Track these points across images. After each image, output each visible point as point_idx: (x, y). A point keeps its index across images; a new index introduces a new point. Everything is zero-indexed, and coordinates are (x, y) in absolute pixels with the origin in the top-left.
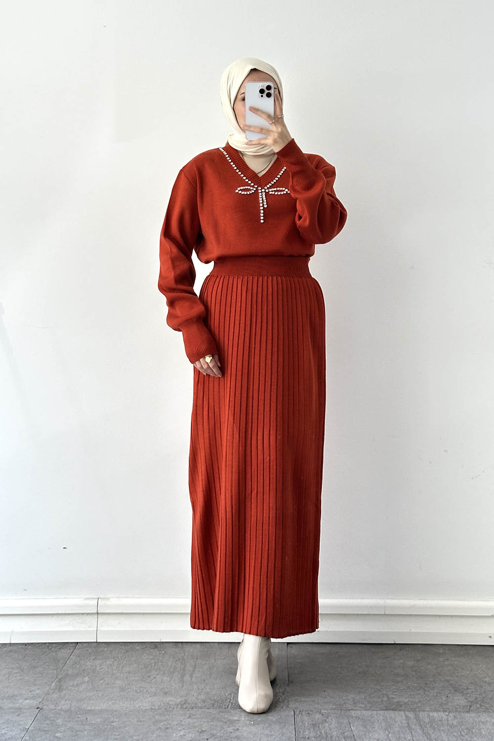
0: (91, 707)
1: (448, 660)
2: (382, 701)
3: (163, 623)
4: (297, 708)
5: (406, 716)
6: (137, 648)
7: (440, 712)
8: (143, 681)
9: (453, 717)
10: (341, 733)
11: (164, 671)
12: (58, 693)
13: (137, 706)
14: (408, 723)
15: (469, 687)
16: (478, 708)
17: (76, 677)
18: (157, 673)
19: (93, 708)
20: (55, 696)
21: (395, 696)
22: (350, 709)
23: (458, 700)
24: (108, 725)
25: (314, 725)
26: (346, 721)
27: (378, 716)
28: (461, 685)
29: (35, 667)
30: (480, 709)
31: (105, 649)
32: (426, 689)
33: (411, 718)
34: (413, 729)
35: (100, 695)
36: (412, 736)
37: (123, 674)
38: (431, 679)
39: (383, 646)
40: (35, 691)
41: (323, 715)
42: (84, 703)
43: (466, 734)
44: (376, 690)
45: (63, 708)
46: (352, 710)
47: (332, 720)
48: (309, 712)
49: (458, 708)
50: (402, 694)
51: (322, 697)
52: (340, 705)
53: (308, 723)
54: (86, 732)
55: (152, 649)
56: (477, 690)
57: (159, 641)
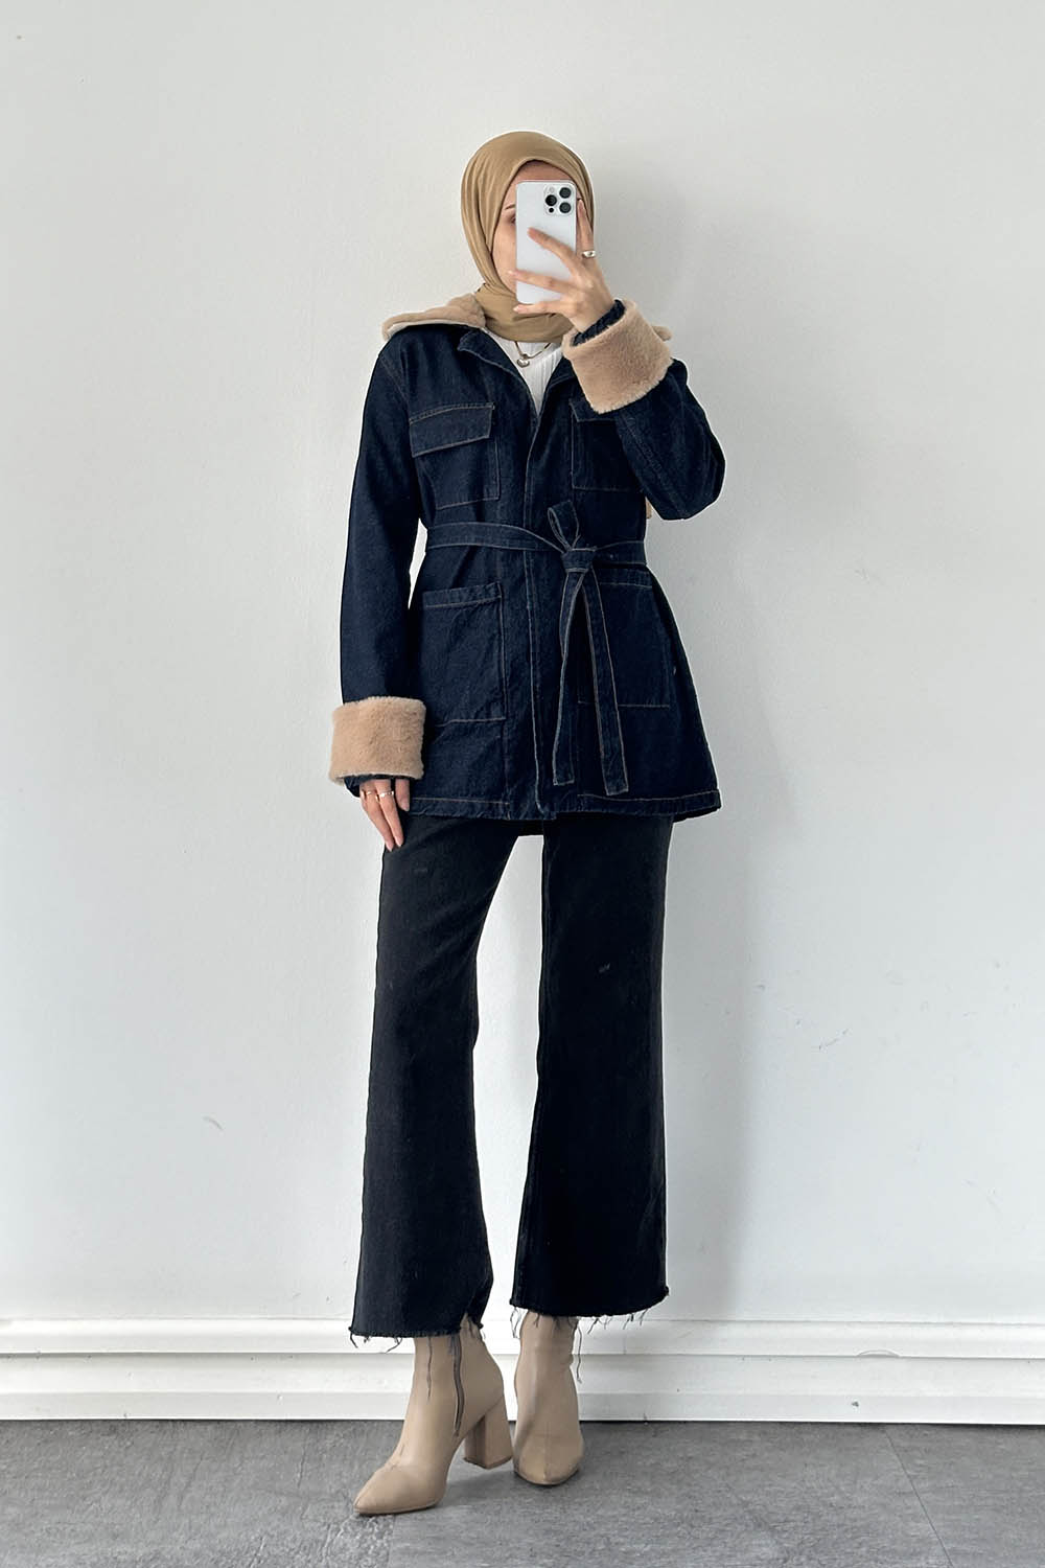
1: (754, 1456)
6: (70, 1433)
11: (121, 1486)
18: (105, 1490)
23: (760, 1546)
28: (774, 1513)
32: (694, 1522)
38: (710, 1501)
39: (619, 1425)
55: (103, 1435)
56: (806, 1523)
57: (123, 1418)
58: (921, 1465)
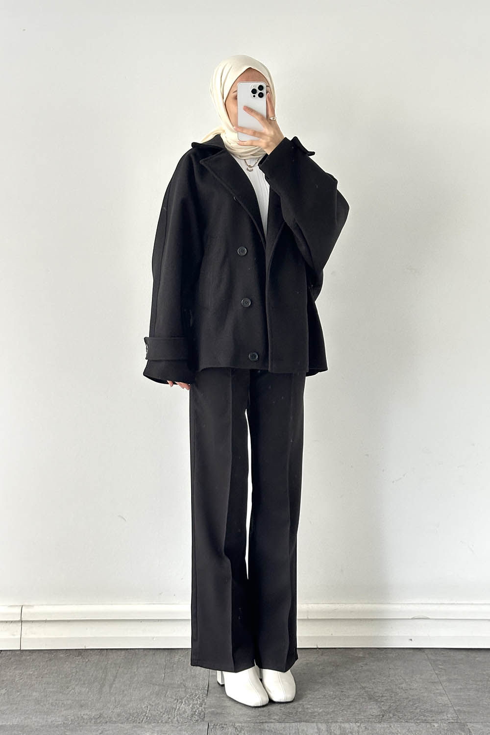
1: (366, 664)
2: (297, 711)
3: (89, 629)
4: (211, 721)
5: (319, 729)
6: (61, 656)
7: (352, 722)
8: (61, 693)
9: (364, 728)
11: (84, 681)
13: (50, 720)
15: (384, 695)
16: (391, 717)
18: (77, 683)
19: (3, 724)
21: (309, 706)
22: (264, 721)
23: (371, 708)
27: (291, 728)
28: (377, 692)
30: (392, 719)
31: (28, 658)
32: (341, 698)
33: (323, 730)
35: (14, 708)
37: (42, 685)
39: (305, 650)
41: (236, 728)
46: (266, 722)
48: (223, 725)
49: (370, 718)
50: (317, 704)
52: (255, 717)
55: (75, 656)
56: (391, 697)
57: (84, 648)
58: (441, 668)
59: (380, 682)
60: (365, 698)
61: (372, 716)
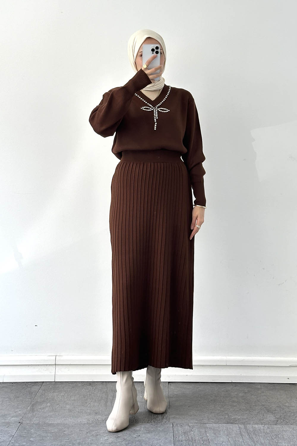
0: (51, 422)
1: (263, 392)
2: (225, 418)
3: (95, 370)
4: (174, 422)
5: (239, 427)
6: (79, 385)
7: (259, 424)
8: (83, 406)
9: (267, 427)
10: (201, 438)
12: (32, 413)
13: (79, 421)
14: (240, 432)
15: (276, 409)
16: (282, 422)
17: (42, 403)
18: (91, 401)
19: (53, 423)
20: (30, 415)
21: (232, 415)
22: (206, 423)
24: (62, 433)
25: (185, 433)
26: (204, 430)
27: (223, 427)
28: (271, 408)
29: (18, 397)
30: (283, 423)
31: (60, 386)
32: (250, 410)
33: (242, 428)
34: (244, 435)
35: (57, 414)
36: (243, 439)
37: (71, 401)
38: (254, 404)
39: (225, 384)
40: (18, 412)
41: (190, 426)
42: (47, 419)
43: (275, 438)
44: (222, 411)
45: (35, 422)
46: (207, 423)
47: (195, 430)
48: (181, 425)
49: (270, 422)
50: (236, 413)
51: (189, 415)
52: (200, 420)
53: (181, 431)
54: (48, 438)
55: (88, 386)
56: (281, 411)
57: (92, 381)
59: (273, 402)
60: (265, 411)
61: (271, 421)
